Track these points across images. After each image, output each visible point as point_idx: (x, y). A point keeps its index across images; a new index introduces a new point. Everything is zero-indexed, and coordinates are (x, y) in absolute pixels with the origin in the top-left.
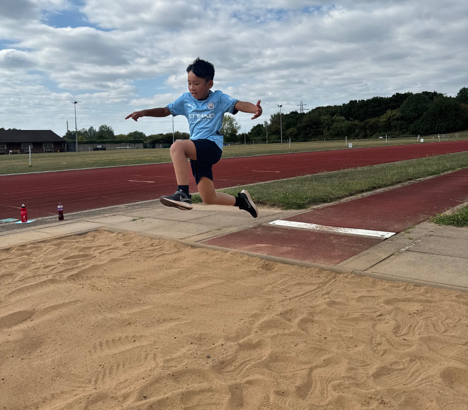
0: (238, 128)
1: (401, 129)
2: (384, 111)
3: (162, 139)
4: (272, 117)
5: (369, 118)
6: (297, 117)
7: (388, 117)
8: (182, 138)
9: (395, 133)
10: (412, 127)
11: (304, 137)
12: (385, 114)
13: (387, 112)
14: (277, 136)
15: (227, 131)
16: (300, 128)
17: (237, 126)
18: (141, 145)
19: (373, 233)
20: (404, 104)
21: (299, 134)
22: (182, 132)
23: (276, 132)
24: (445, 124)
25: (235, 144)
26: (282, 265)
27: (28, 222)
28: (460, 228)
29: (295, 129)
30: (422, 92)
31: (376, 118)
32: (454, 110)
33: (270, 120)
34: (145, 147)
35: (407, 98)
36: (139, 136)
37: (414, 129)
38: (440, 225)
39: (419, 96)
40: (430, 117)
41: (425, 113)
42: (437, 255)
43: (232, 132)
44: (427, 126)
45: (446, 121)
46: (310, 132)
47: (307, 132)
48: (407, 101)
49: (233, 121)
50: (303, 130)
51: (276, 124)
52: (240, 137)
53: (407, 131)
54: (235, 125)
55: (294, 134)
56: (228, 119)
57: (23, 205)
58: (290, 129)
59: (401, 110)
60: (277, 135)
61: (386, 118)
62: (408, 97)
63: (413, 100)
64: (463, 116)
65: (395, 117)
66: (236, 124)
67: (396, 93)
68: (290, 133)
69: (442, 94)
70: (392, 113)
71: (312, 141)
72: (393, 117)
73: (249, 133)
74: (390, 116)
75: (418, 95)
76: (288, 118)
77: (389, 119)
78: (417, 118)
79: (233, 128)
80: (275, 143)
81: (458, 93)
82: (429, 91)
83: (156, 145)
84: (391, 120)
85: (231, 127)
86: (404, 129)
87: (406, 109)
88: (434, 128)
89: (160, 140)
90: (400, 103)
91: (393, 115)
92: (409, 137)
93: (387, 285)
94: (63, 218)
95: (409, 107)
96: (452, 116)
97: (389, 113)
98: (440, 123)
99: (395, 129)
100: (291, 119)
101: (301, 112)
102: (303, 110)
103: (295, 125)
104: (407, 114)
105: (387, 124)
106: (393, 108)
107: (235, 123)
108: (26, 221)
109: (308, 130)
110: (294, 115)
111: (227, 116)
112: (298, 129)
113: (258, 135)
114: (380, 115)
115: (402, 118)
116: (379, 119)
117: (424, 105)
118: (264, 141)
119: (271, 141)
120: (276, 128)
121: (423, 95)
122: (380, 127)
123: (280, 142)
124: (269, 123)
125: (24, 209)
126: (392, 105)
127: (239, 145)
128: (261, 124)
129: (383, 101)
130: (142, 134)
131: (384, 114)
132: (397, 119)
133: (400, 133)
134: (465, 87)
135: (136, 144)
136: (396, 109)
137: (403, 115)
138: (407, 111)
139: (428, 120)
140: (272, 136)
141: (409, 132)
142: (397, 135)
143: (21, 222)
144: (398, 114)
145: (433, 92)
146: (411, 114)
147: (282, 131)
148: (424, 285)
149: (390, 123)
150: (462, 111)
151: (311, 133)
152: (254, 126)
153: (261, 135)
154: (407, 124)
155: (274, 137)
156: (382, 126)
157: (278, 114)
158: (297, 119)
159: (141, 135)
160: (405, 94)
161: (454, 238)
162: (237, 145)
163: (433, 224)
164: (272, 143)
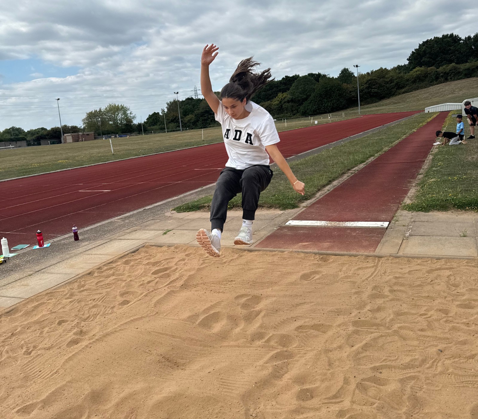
0: (133, 118)
1: (292, 111)
2: (275, 95)
3: (47, 135)
4: (168, 104)
5: (263, 102)
6: (193, 103)
7: (280, 100)
8: (71, 132)
9: (287, 115)
10: (302, 108)
11: (203, 123)
12: (277, 97)
13: (279, 94)
14: (176, 124)
15: (121, 122)
16: (198, 114)
17: (131, 115)
18: (24, 143)
19: (373, 224)
20: (294, 87)
21: (198, 121)
22: (70, 126)
23: (175, 120)
24: (330, 104)
25: (132, 135)
26: (335, 257)
27: (45, 246)
28: (428, 213)
29: (193, 116)
30: (308, 74)
31: (269, 102)
32: (337, 91)
33: (167, 108)
34: (29, 145)
35: (296, 81)
36: (17, 132)
37: (304, 111)
38: (412, 212)
39: (306, 79)
40: (318, 98)
41: (313, 95)
42: (432, 236)
43: (127, 122)
44: (315, 107)
45: (331, 101)
46: (208, 118)
47: (206, 118)
48: (296, 84)
49: (127, 111)
50: (201, 116)
51: (173, 111)
52: (137, 127)
53: (298, 112)
54: (129, 115)
55: (192, 121)
56: (122, 109)
57: (39, 231)
58: (188, 116)
59: (291, 93)
60: (174, 123)
61: (278, 101)
62: (296, 79)
63: (302, 82)
64: (345, 95)
65: (286, 100)
66: (131, 113)
67: (286, 76)
68: (189, 120)
69: (326, 75)
70: (283, 96)
71: (211, 127)
72: (284, 99)
73: (144, 122)
74: (282, 99)
75: (305, 77)
76: (185, 105)
77: (280, 102)
78: (306, 99)
79: (127, 118)
80: (174, 131)
81: (340, 74)
82: (314, 73)
83: (42, 142)
84: (282, 103)
85: (125, 117)
86: (295, 110)
87: (296, 92)
88: (321, 108)
89: (45, 136)
90: (289, 86)
91: (285, 98)
92: (300, 118)
93: (419, 261)
94: (78, 238)
95: (298, 89)
96: (336, 96)
97: (280, 95)
98: (326, 103)
99: (287, 111)
100: (188, 105)
101: (195, 97)
102: (197, 95)
103: (192, 111)
104: (296, 96)
105: (279, 107)
106: (284, 91)
107: (129, 113)
108: (43, 246)
109: (206, 117)
110: (190, 101)
111: (120, 105)
112: (196, 115)
113: (154, 123)
114: (272, 98)
115: (292, 101)
116: (272, 102)
117: (311, 87)
118: (162, 130)
119: (170, 130)
120: (174, 115)
121: (310, 78)
122: (273, 110)
123: (180, 130)
124: (166, 110)
125: (40, 234)
126: (282, 88)
127: (136, 135)
128: (156, 112)
129: (273, 84)
130: (21, 130)
131: (275, 97)
132: (288, 102)
133: (292, 115)
134: (346, 68)
135: (17, 142)
136: (286, 91)
137: (293, 98)
138: (296, 93)
139: (316, 101)
140: (170, 124)
141: (299, 113)
142: (289, 117)
143: (38, 247)
144: (289, 96)
145: (318, 73)
146: (300, 95)
147: (181, 118)
148: (443, 258)
149: (282, 106)
150: (344, 90)
151: (209, 120)
152: (149, 115)
153: (158, 124)
154: (297, 106)
155: (172, 125)
156: (275, 109)
157: (174, 101)
158: (194, 106)
159: (19, 131)
160: (293, 77)
161: (432, 222)
162: (134, 136)
163: (407, 211)
164: (171, 131)
